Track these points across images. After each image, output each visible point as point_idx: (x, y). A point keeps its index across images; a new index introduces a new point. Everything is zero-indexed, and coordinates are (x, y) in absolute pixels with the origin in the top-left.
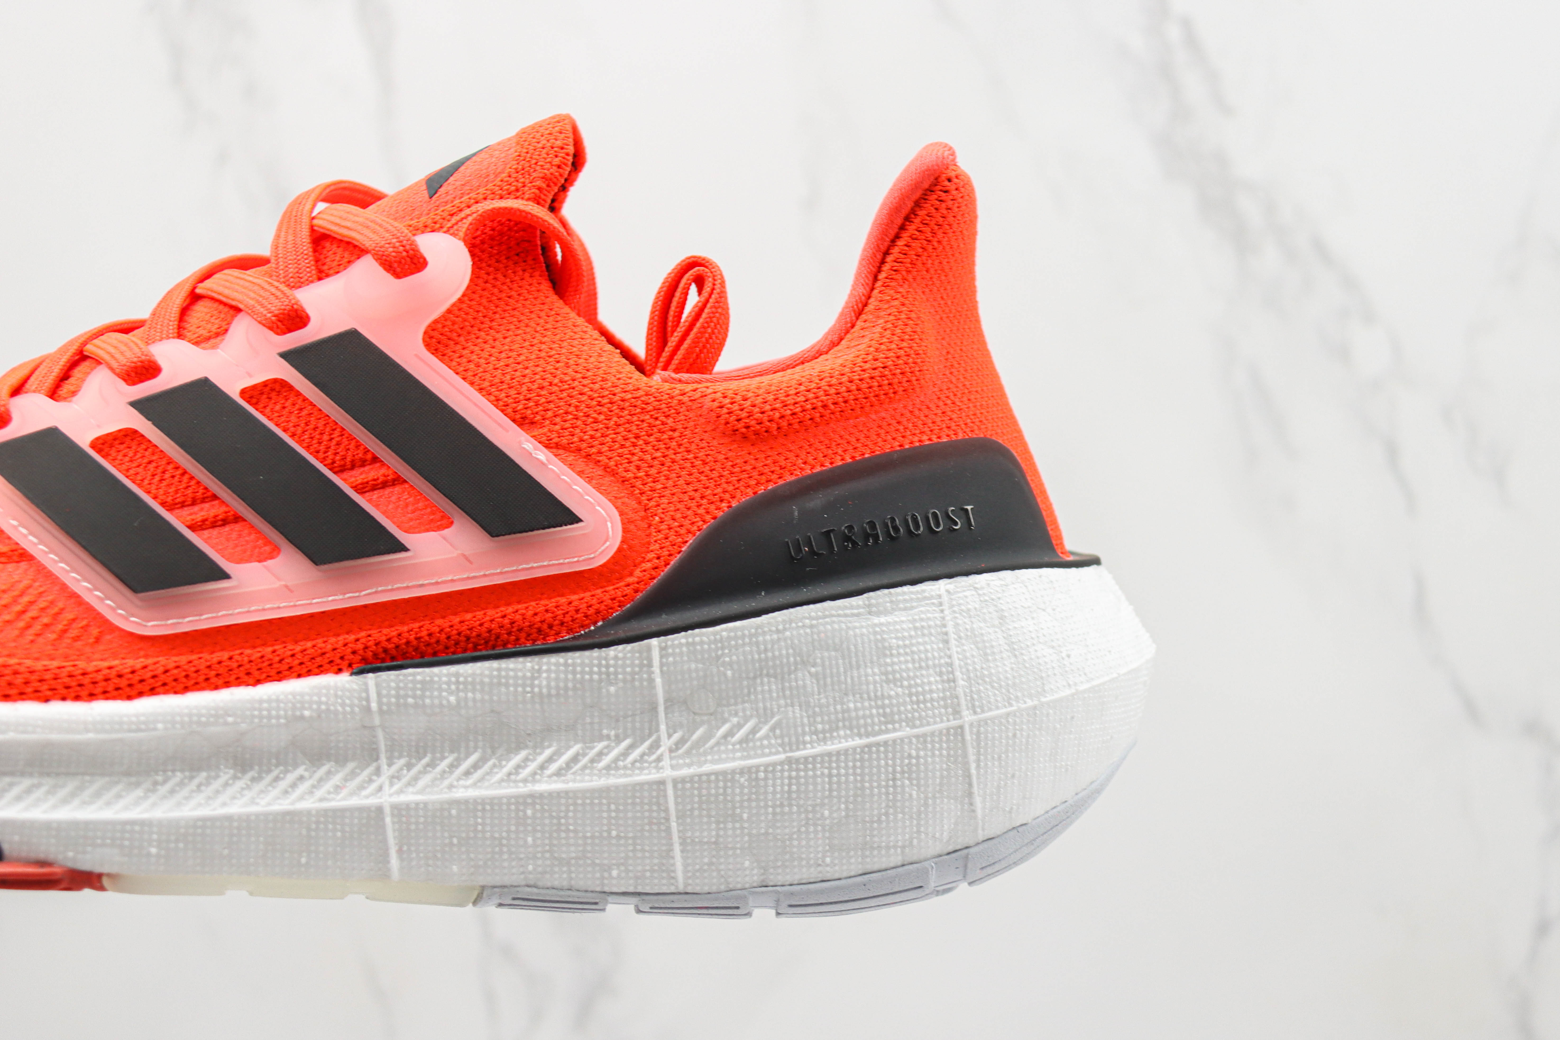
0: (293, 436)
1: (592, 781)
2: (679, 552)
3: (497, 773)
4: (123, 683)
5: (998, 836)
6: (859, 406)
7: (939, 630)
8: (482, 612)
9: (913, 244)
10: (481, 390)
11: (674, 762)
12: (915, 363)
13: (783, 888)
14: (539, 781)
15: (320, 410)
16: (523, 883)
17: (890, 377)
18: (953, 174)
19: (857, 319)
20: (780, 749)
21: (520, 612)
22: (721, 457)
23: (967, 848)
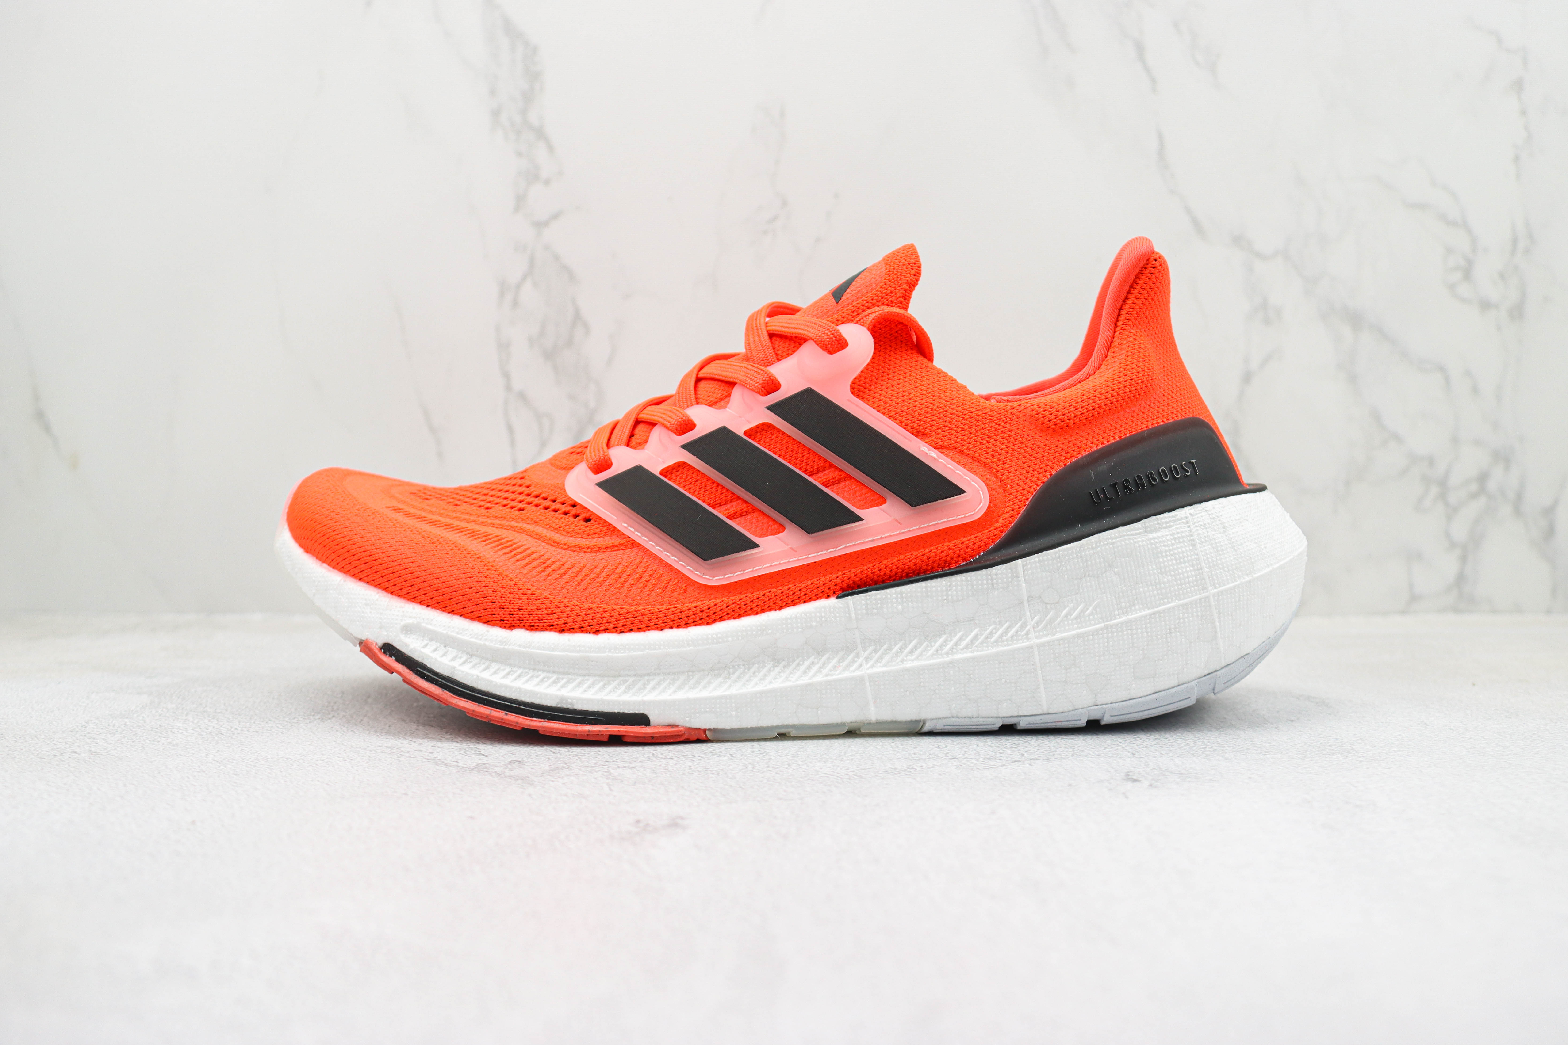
0: (780, 456)
1: (988, 650)
2: (1025, 506)
3: (930, 650)
4: (704, 615)
5: (1233, 663)
6: (1120, 405)
7: (1188, 538)
8: (910, 554)
9: (1137, 302)
10: (890, 417)
11: (1037, 634)
12: (1148, 375)
13: (1107, 706)
14: (956, 653)
15: (794, 439)
16: (950, 715)
17: (1135, 385)
18: (1157, 256)
19: (1108, 352)
20: (1101, 620)
21: (933, 551)
22: (1042, 445)
23: (1216, 671)
